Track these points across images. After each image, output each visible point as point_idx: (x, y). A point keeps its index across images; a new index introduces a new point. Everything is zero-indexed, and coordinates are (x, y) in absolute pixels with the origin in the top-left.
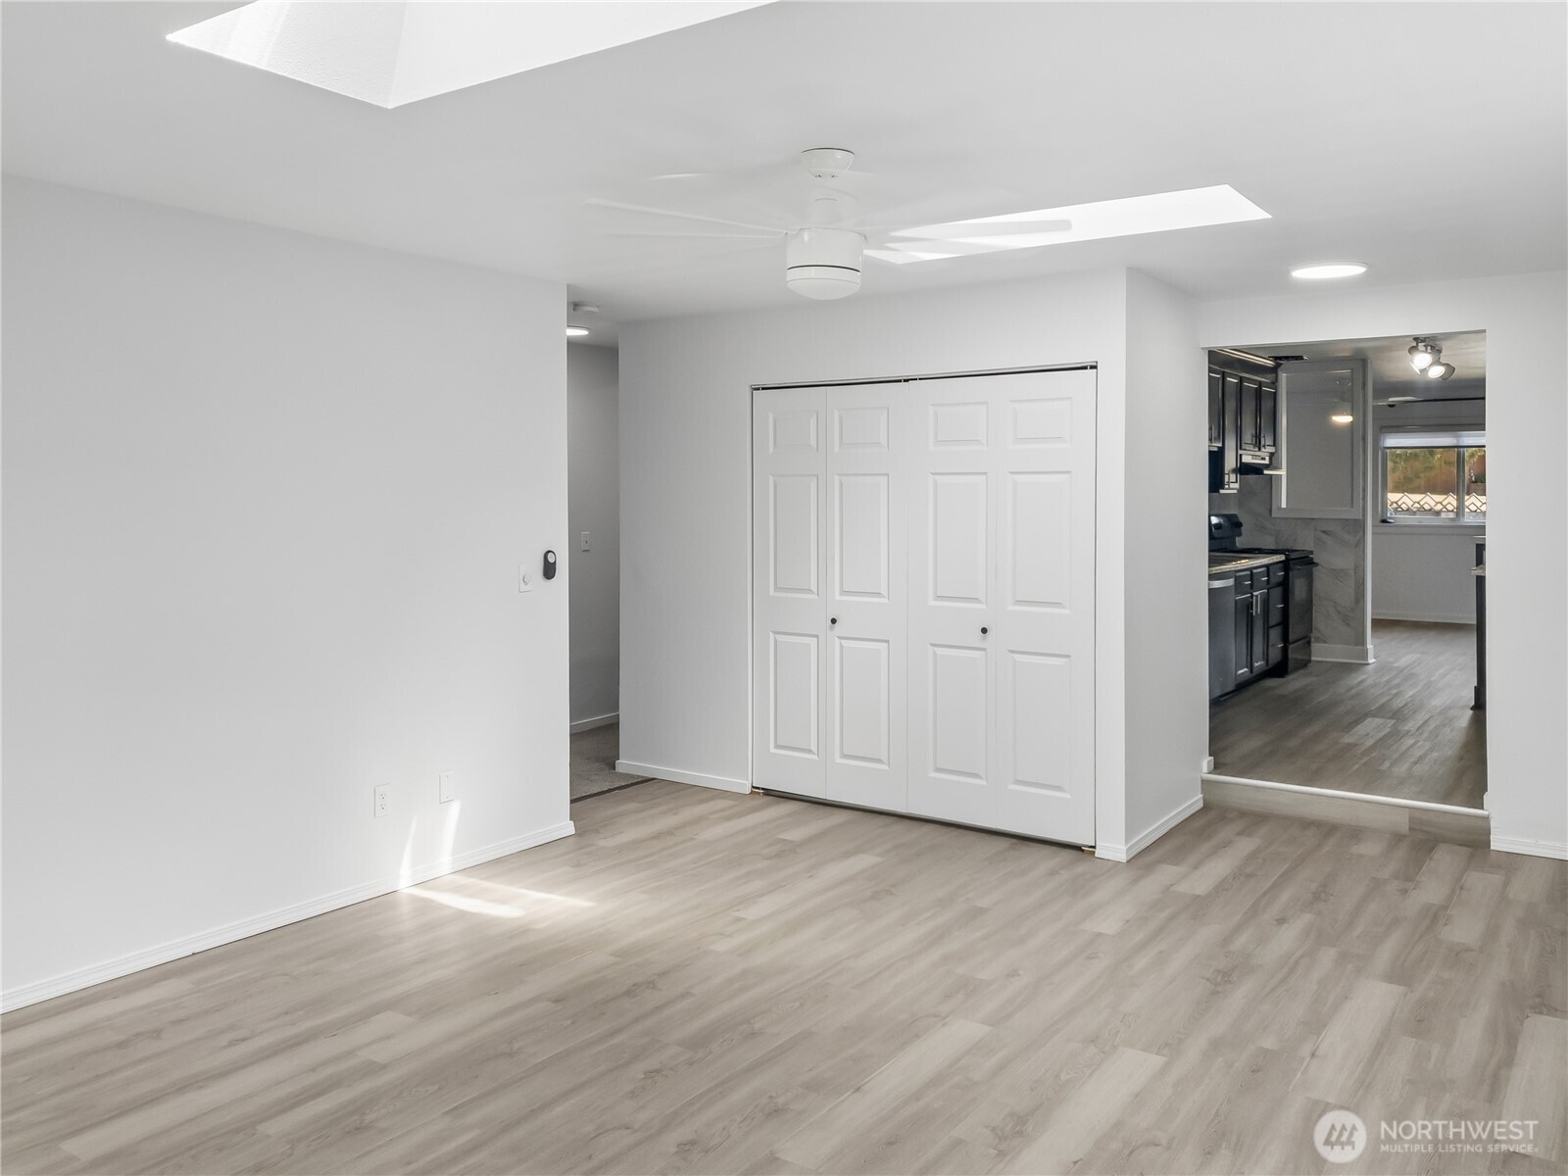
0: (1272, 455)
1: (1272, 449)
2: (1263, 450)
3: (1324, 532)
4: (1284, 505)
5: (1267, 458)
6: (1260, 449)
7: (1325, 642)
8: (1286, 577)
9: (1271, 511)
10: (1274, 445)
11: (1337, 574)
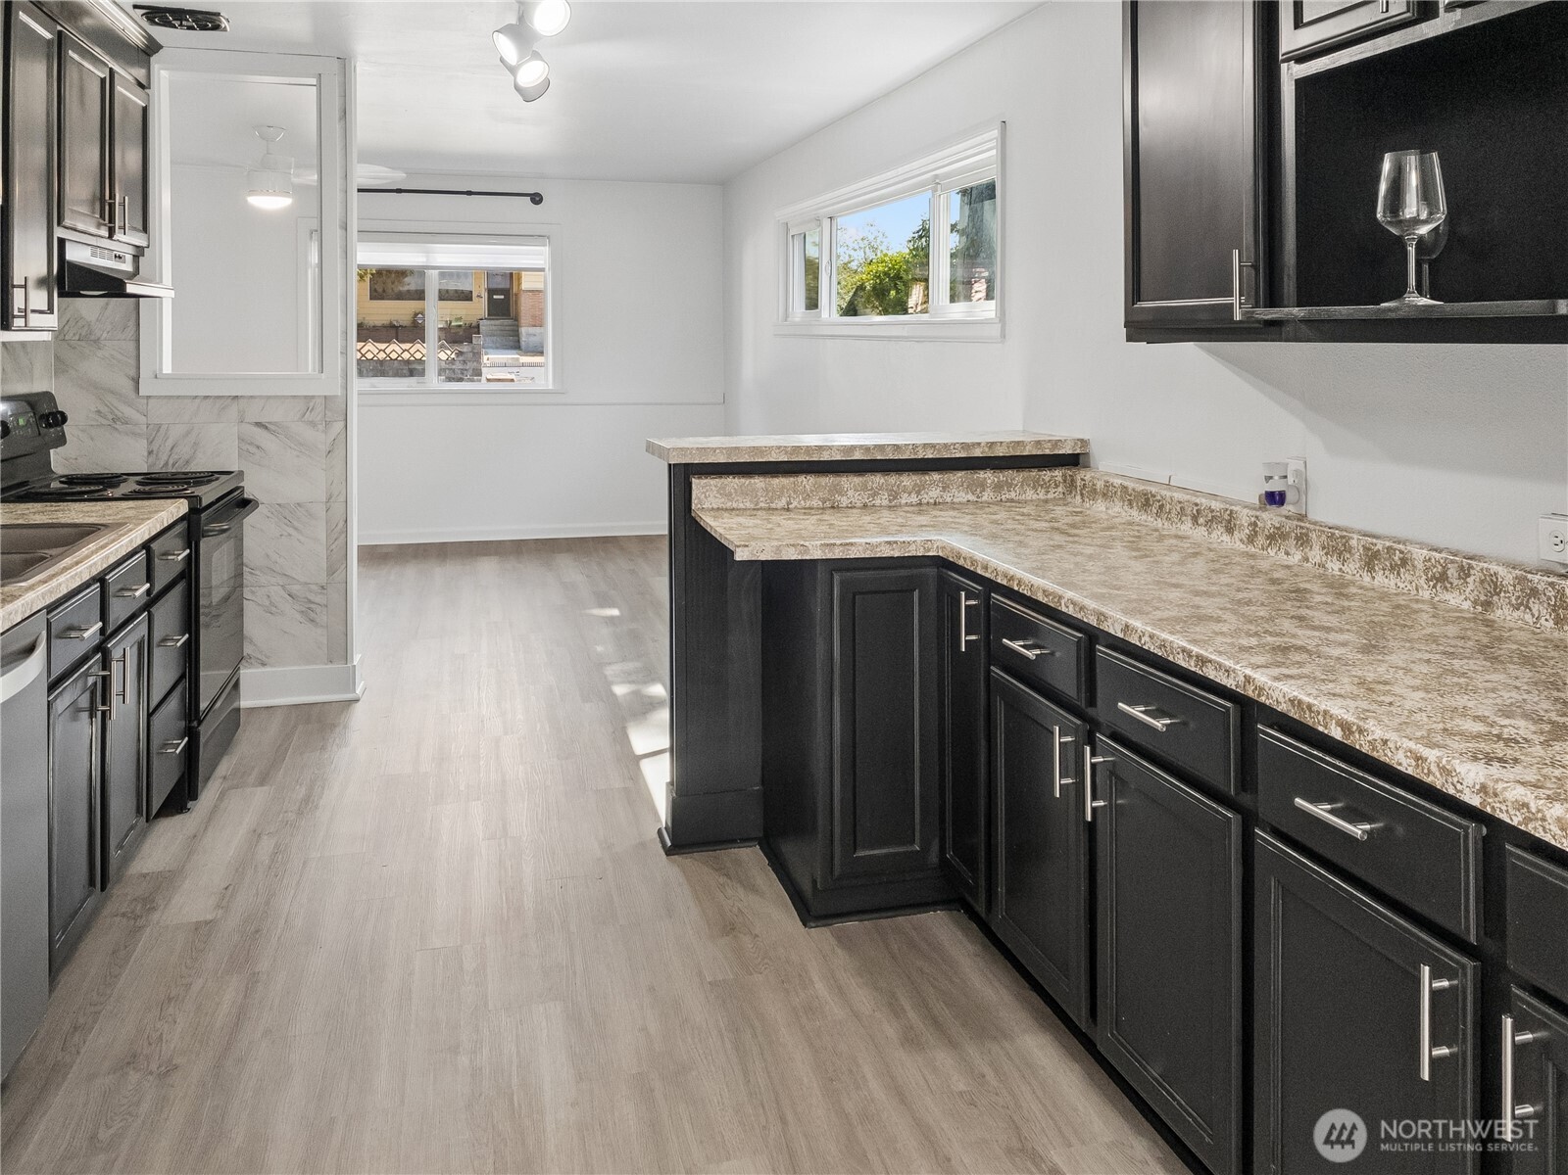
0: (139, 253)
1: (139, 240)
2: (118, 235)
3: (258, 424)
4: (167, 369)
5: (129, 258)
6: (111, 237)
7: (264, 664)
8: (192, 563)
9: (136, 381)
10: (145, 229)
11: (290, 514)
